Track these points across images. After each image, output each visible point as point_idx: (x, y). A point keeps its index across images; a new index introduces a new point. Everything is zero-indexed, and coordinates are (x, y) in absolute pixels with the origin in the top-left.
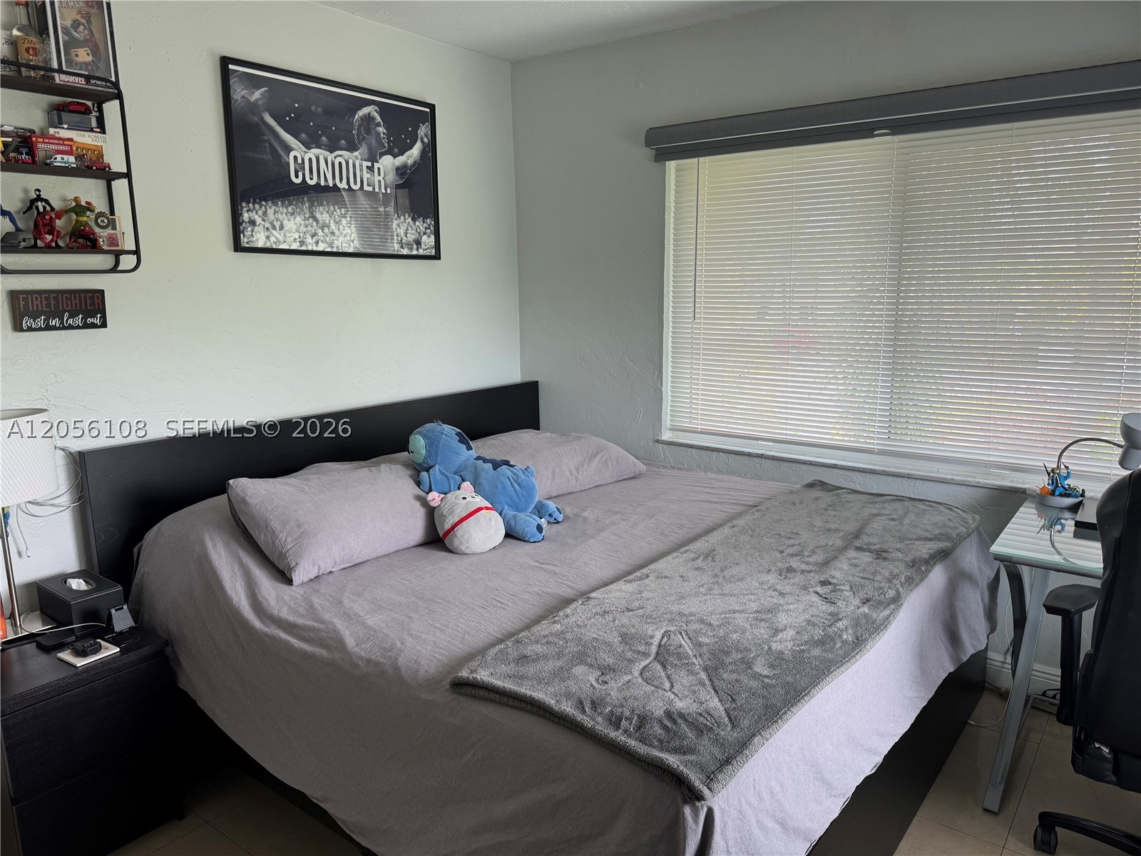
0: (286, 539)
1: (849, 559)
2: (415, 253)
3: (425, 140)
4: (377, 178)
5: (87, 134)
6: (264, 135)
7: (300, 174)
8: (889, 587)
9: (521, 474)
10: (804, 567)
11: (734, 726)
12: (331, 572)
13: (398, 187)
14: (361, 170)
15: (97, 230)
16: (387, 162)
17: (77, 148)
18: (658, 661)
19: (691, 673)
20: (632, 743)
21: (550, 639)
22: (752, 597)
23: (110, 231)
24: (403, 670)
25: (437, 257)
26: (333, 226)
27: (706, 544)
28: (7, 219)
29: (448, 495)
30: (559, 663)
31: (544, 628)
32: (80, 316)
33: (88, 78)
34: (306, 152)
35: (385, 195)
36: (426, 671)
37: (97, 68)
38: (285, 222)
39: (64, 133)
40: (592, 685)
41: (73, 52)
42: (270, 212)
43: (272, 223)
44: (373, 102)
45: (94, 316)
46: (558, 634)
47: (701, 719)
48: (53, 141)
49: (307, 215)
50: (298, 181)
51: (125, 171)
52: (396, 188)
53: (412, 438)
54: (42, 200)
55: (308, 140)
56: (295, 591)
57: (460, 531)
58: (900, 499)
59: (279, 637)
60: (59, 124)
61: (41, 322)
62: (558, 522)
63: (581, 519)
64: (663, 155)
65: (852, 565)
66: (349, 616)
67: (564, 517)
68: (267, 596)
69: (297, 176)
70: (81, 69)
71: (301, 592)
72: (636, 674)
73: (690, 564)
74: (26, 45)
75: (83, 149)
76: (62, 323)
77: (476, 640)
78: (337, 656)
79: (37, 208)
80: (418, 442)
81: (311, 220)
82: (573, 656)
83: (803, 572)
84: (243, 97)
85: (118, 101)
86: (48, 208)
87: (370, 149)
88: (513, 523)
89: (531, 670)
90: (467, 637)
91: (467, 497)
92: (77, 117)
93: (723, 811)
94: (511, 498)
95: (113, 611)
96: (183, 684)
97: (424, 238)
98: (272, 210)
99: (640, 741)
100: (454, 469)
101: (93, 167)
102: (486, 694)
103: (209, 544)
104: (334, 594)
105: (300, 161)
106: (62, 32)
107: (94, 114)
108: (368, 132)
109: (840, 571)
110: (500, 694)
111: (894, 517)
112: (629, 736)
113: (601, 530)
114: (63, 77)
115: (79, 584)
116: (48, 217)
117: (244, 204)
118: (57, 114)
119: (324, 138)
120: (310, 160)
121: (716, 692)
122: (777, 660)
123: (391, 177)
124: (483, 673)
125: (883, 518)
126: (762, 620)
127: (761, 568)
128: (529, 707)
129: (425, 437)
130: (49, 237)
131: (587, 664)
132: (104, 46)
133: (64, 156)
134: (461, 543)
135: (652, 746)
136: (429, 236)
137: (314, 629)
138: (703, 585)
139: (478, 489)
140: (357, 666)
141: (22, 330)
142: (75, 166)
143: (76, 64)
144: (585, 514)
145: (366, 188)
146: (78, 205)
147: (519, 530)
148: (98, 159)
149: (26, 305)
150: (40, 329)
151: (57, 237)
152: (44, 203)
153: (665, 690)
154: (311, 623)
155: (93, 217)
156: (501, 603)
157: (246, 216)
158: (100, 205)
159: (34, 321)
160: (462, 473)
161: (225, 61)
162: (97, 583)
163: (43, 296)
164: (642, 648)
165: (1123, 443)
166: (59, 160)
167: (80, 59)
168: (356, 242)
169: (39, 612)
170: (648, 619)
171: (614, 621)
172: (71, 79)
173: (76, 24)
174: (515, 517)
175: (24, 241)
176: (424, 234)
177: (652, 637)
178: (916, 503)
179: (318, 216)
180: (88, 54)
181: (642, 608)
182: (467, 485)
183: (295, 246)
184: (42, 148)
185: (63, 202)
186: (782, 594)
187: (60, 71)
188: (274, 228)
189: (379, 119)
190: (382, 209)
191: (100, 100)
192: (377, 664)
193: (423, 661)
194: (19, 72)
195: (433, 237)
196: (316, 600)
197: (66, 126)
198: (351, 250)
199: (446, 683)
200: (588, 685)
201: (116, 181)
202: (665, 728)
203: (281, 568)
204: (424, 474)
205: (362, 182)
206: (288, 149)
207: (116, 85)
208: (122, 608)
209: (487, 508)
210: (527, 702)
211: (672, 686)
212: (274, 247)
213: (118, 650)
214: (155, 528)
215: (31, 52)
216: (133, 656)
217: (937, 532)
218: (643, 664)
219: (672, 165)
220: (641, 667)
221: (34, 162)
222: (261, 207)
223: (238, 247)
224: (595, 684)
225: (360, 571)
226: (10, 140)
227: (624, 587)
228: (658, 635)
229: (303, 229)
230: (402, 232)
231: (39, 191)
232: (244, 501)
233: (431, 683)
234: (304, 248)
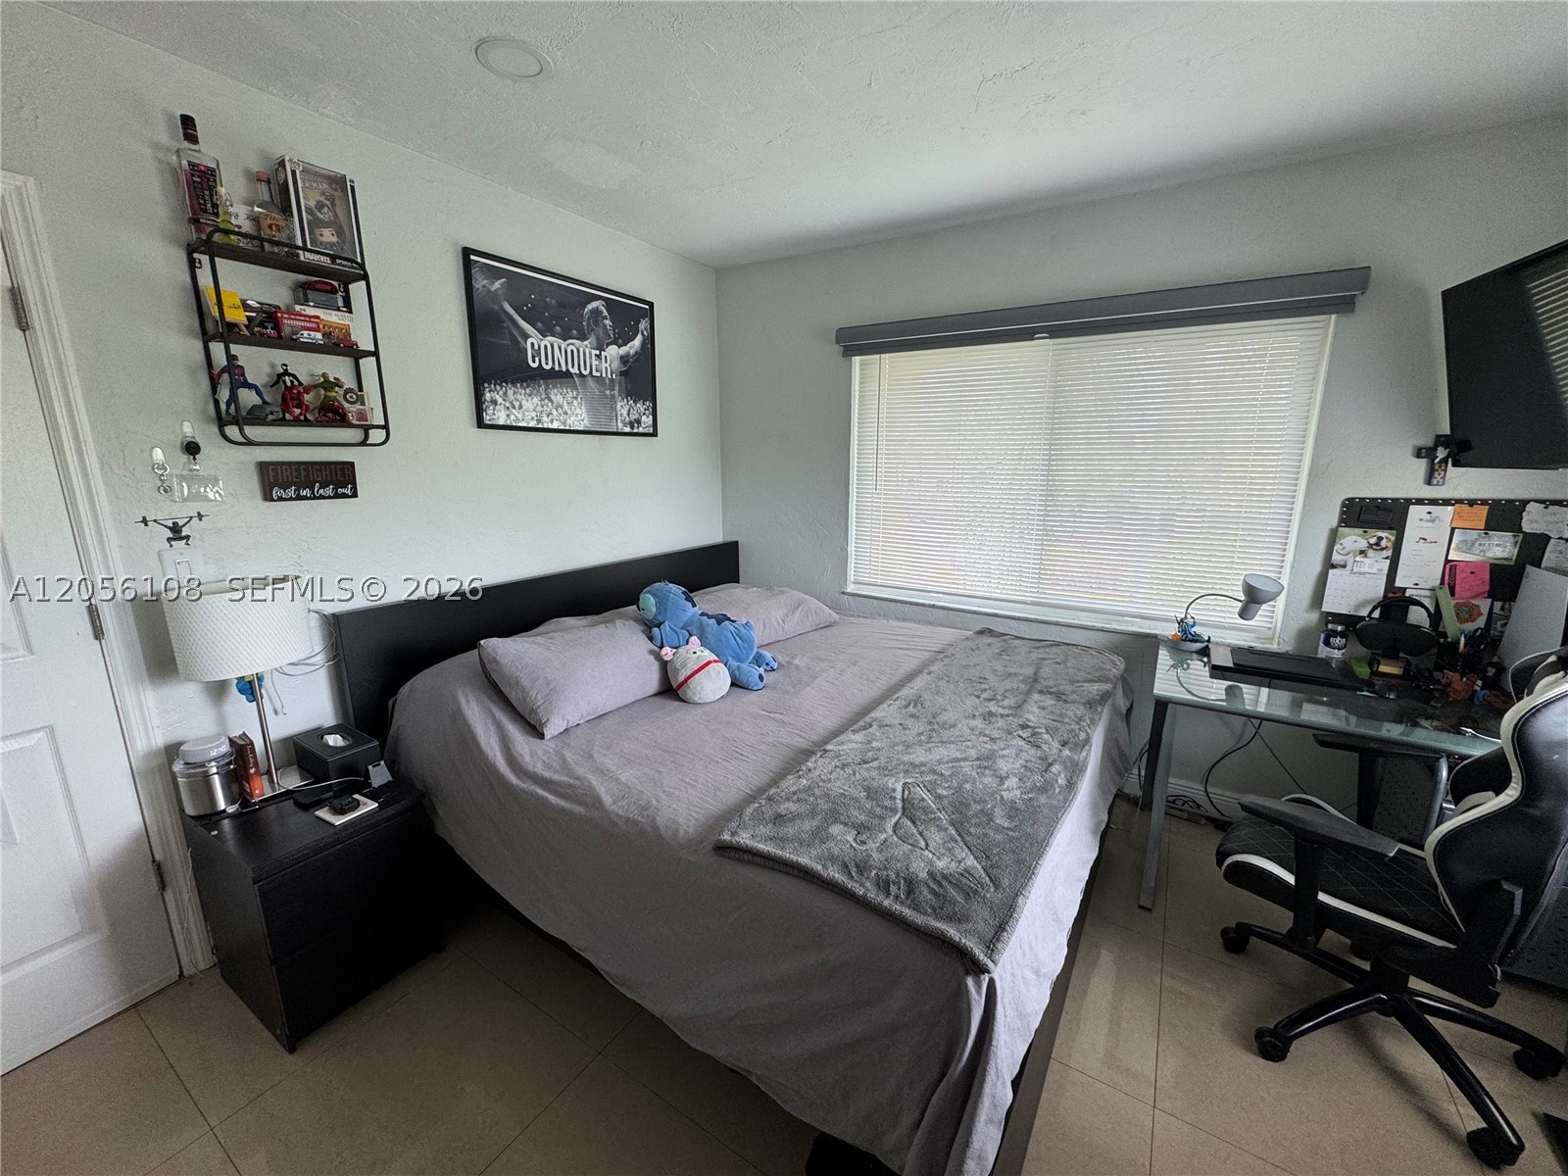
0: (537, 696)
1: (1036, 702)
2: (636, 431)
3: (645, 333)
4: (604, 365)
5: (333, 312)
6: (504, 322)
7: (537, 359)
8: (1080, 730)
9: (742, 629)
10: (1001, 711)
11: (997, 887)
12: (578, 725)
13: (622, 373)
14: (591, 358)
15: (346, 405)
16: (613, 351)
17: (324, 327)
18: (906, 816)
19: (940, 828)
20: (907, 912)
21: (802, 796)
22: (968, 743)
23: (358, 406)
24: (663, 832)
25: (654, 434)
26: (566, 407)
27: (912, 691)
28: (254, 392)
29: (680, 650)
30: (815, 823)
31: (790, 784)
32: (331, 487)
33: (333, 258)
34: (542, 340)
35: (611, 380)
36: (685, 831)
37: (342, 249)
38: (524, 402)
39: (310, 311)
40: (851, 845)
41: (317, 232)
42: (510, 392)
43: (511, 403)
44: (601, 298)
45: (345, 487)
46: (808, 790)
47: (964, 880)
48: (299, 318)
49: (543, 397)
50: (535, 365)
51: (372, 348)
52: (621, 375)
53: (642, 596)
54: (290, 375)
55: (543, 328)
56: (547, 745)
57: (692, 683)
58: (1057, 644)
59: (536, 793)
60: (305, 302)
61: (291, 492)
62: (774, 670)
63: (793, 667)
64: (850, 351)
65: (1039, 707)
66: (601, 771)
67: (779, 664)
68: (521, 752)
69: (534, 362)
70: (326, 249)
71: (554, 746)
72: (890, 831)
73: (904, 711)
74: (269, 222)
75: (330, 327)
76: (313, 493)
77: (730, 795)
78: (596, 814)
79: (284, 382)
80: (648, 600)
81: (546, 401)
82: (826, 814)
83: (1002, 715)
84: (484, 286)
85: (364, 282)
86: (296, 383)
87: (597, 338)
88: (737, 673)
89: (790, 830)
90: (717, 793)
91: (695, 652)
92: (322, 297)
93: (1001, 978)
94: (734, 651)
95: (370, 767)
96: (441, 832)
97: (644, 418)
98: (512, 392)
99: (914, 909)
100: (681, 625)
101: (340, 345)
102: (750, 857)
103: (462, 700)
104: (584, 747)
105: (536, 347)
106: (306, 212)
107: (340, 293)
108: (596, 323)
109: (1033, 714)
110: (764, 857)
111: (1059, 661)
112: (902, 903)
113: (815, 677)
114: (308, 254)
115: (335, 741)
116: (295, 391)
117: (486, 385)
118: (303, 292)
119: (558, 328)
120: (546, 346)
121: (969, 848)
122: (1013, 811)
123: (616, 364)
124: (744, 836)
125: (1049, 662)
126: (985, 768)
127: (967, 714)
128: (795, 872)
129: (654, 596)
130: (297, 411)
131: (841, 823)
132: (348, 228)
133: (311, 333)
134: (694, 695)
135: (925, 913)
136: (648, 417)
137: (570, 786)
138: (922, 733)
139: (704, 643)
140: (615, 825)
141: (272, 500)
142: (322, 342)
143: (321, 243)
144: (796, 662)
145: (595, 373)
146: (326, 380)
147: (743, 679)
148: (345, 336)
149: (276, 476)
150: (291, 499)
151: (306, 411)
152: (291, 378)
153: (922, 849)
154: (566, 779)
155: (341, 392)
156: (742, 755)
157: (488, 396)
158: (349, 382)
159: (285, 491)
160: (689, 628)
161: (467, 252)
162: (352, 737)
163: (293, 467)
164: (888, 803)
165: (1243, 598)
166: (306, 336)
167: (324, 239)
168: (586, 422)
169: (296, 766)
170: (884, 770)
171: (855, 774)
172: (316, 257)
173: (320, 206)
174: (739, 667)
175: (272, 413)
176: (644, 414)
177: (894, 790)
178: (1070, 647)
179: (553, 397)
180: (333, 235)
181: (876, 759)
182: (694, 639)
183: (532, 424)
184: (288, 324)
185: (310, 378)
186: (993, 740)
187: (305, 249)
188: (514, 408)
189: (606, 313)
190: (608, 392)
191: (347, 280)
192: (636, 823)
193: (681, 820)
194: (262, 247)
195: (651, 417)
196: (568, 755)
197: (312, 304)
198: (581, 428)
199: (709, 845)
200: (848, 846)
201: (364, 359)
202: (933, 892)
203: (532, 723)
204: (656, 630)
205: (591, 369)
206: (526, 336)
207: (362, 266)
208: (379, 764)
209: (715, 661)
210: (793, 868)
211: (927, 844)
212: (514, 424)
213: (377, 805)
214: (409, 684)
215: (274, 228)
216: (391, 811)
217: (1098, 674)
218: (894, 820)
219: (857, 360)
220: (892, 823)
221: (280, 337)
222: (501, 389)
223: (481, 424)
224: (854, 845)
225: (606, 722)
226: (254, 314)
227: (853, 737)
228: (899, 788)
229: (539, 409)
230: (625, 412)
231: (286, 366)
232: (495, 660)
233: (693, 844)
234: (540, 426)
